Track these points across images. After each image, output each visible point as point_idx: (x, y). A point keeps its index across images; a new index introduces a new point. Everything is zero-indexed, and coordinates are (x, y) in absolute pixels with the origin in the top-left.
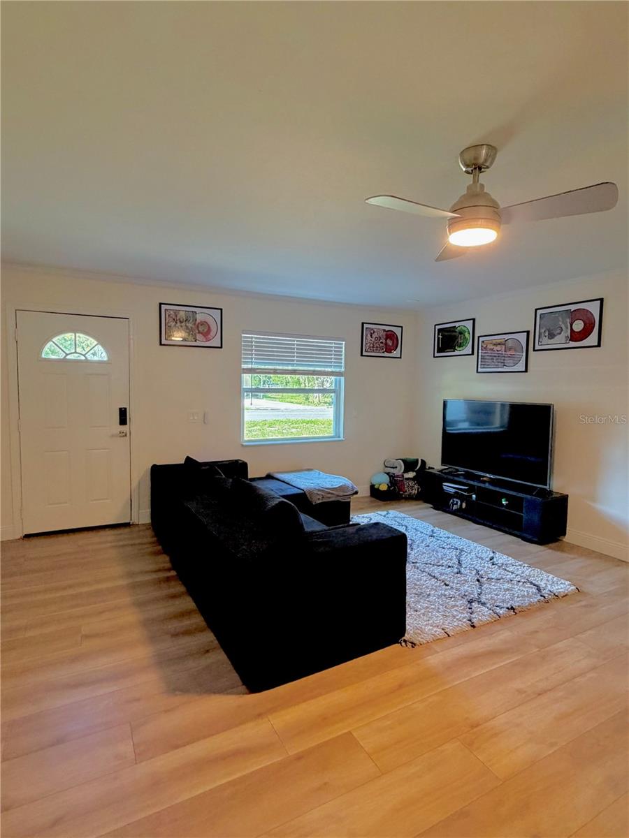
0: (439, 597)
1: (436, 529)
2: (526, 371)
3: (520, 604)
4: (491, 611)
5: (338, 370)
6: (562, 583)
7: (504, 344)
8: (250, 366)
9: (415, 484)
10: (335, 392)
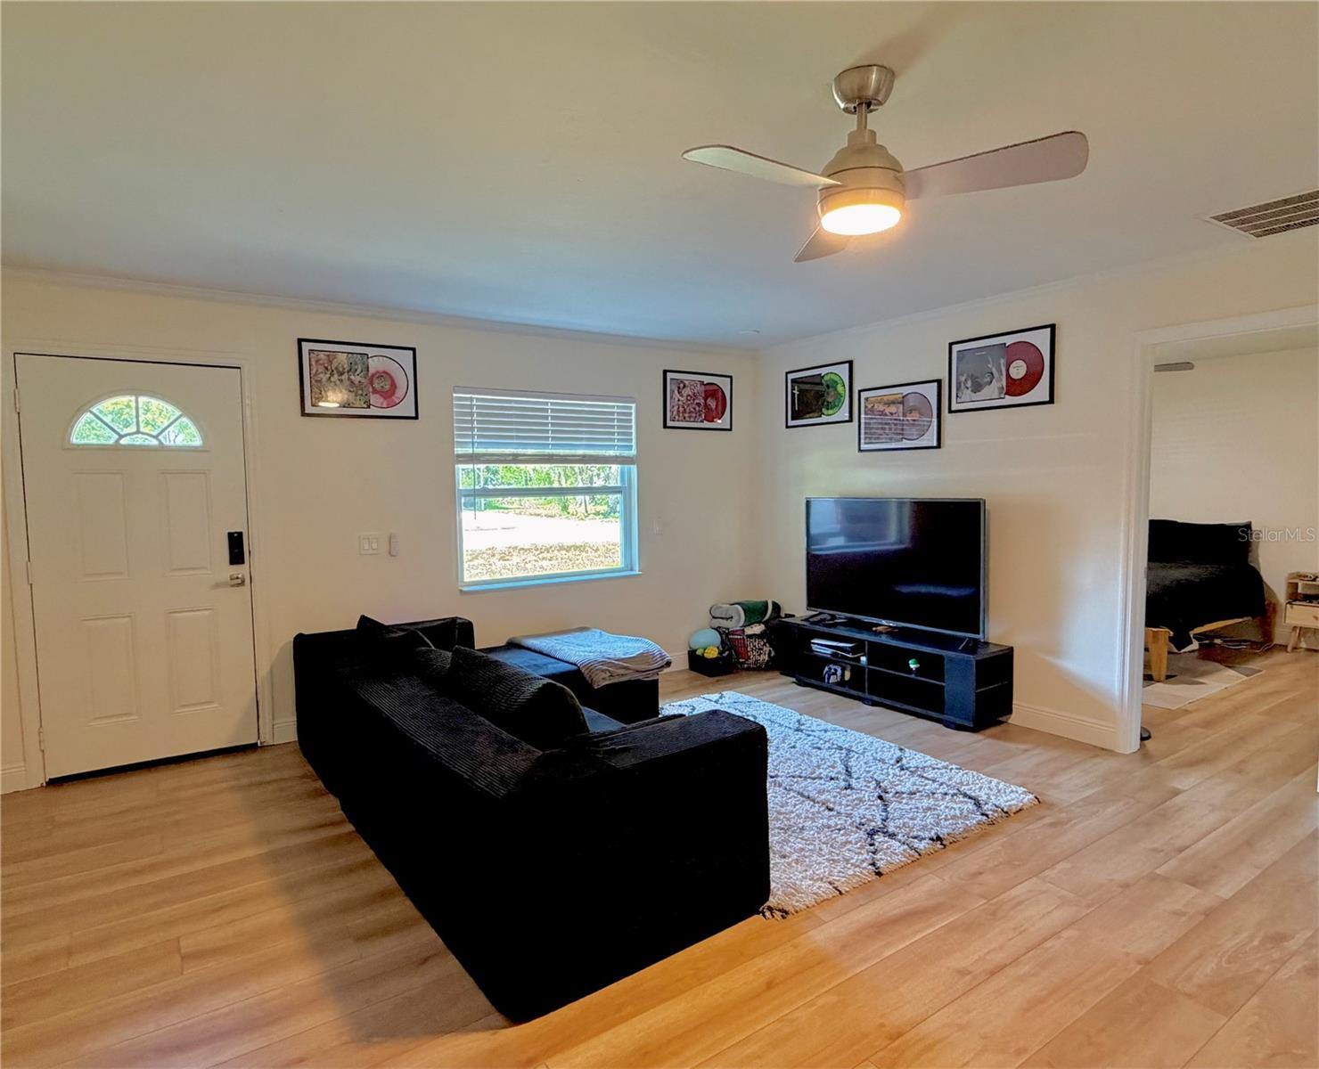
0: (820, 830)
1: (804, 718)
2: (939, 446)
3: (950, 831)
4: (906, 847)
5: (626, 453)
6: (1012, 791)
7: (902, 403)
8: (469, 451)
9: (765, 644)
10: (620, 492)
